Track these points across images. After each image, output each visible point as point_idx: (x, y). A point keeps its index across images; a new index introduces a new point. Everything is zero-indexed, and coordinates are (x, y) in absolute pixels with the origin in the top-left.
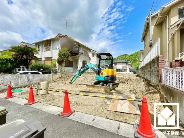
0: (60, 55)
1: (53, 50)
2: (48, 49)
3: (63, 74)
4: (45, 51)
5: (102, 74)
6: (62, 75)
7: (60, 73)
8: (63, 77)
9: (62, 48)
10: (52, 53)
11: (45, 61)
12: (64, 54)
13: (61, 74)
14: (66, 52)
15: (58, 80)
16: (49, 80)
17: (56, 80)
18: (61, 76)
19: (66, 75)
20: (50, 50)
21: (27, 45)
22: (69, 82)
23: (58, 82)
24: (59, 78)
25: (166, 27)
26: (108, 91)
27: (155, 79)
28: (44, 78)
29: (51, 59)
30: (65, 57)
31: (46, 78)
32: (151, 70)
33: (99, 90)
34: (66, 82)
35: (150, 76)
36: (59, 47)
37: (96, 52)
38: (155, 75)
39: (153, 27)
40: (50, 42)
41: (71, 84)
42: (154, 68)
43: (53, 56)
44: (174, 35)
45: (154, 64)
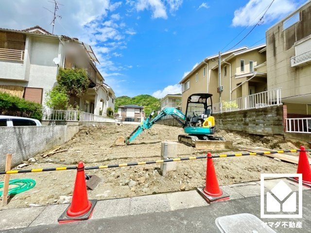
1: (31, 61)
3: (81, 124)
5: (207, 124)
6: (81, 126)
7: (78, 124)
8: (83, 131)
9: (65, 65)
10: (28, 71)
16: (61, 141)
17: (72, 140)
18: (80, 130)
20: (22, 62)
22: (125, 142)
24: (77, 136)
25: (226, 75)
26: (230, 147)
27: (267, 129)
28: (52, 137)
29: (25, 86)
30: (79, 87)
31: (57, 136)
32: (248, 120)
33: (217, 147)
34: (115, 142)
35: (245, 126)
36: (58, 60)
37: (108, 87)
38: (265, 125)
39: (210, 71)
40: (23, 41)
41: (128, 145)
42: (260, 117)
43: (30, 80)
44: (241, 85)
45: (260, 113)
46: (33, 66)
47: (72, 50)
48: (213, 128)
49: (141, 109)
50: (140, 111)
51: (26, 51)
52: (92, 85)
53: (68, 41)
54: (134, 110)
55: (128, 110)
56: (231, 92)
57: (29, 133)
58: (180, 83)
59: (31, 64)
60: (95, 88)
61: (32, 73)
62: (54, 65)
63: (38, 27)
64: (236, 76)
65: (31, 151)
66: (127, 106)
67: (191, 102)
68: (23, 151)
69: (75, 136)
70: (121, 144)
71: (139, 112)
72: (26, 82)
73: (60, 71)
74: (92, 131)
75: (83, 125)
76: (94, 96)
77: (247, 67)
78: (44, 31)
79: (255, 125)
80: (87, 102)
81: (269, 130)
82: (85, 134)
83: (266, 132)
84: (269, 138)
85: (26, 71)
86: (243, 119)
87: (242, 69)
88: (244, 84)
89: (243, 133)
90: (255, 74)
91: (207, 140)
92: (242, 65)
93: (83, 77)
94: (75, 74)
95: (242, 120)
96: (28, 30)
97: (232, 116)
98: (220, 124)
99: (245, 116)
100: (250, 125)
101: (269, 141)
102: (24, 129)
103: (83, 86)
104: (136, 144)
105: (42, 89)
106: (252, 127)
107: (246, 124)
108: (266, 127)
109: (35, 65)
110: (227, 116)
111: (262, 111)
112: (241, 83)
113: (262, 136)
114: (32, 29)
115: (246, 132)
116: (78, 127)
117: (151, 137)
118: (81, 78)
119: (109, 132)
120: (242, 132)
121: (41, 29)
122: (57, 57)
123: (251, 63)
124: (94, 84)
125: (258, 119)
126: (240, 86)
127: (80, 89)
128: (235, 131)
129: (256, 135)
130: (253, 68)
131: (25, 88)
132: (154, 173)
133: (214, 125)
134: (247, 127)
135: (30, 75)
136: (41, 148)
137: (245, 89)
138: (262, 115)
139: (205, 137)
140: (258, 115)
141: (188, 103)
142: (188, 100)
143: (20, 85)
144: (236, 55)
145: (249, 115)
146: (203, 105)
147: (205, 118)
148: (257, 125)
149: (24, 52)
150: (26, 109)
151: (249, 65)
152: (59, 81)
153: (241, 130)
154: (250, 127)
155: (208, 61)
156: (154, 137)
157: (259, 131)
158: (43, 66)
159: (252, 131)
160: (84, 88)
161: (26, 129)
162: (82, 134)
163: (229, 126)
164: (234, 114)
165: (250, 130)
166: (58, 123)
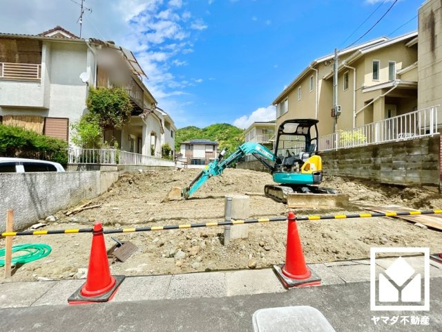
1: (51, 79)
3: (122, 169)
5: (307, 168)
6: (121, 172)
7: (116, 168)
8: (124, 179)
10: (47, 94)
11: (2, 118)
13: (118, 170)
16: (93, 193)
17: (108, 191)
18: (120, 178)
20: (38, 82)
22: (182, 195)
24: (115, 185)
25: (347, 87)
26: (345, 203)
27: (410, 175)
28: (79, 187)
29: (44, 116)
30: (118, 115)
31: (87, 186)
32: (379, 160)
33: (324, 203)
34: (168, 195)
35: (374, 171)
36: (87, 76)
37: (163, 114)
38: (409, 169)
39: (321, 81)
40: (39, 51)
41: (187, 199)
42: (401, 156)
43: (51, 106)
44: (372, 104)
45: (401, 149)
46: (54, 87)
47: (107, 59)
48: (318, 174)
49: (214, 146)
50: (214, 149)
51: (43, 65)
52: (137, 111)
53: (100, 46)
54: (204, 147)
55: (194, 147)
56: (355, 115)
57: (45, 182)
58: (274, 104)
59: (51, 82)
60: (142, 116)
61: (53, 97)
62: (82, 83)
63: (59, 28)
64: (363, 88)
65: (49, 206)
66: (193, 141)
67: (284, 134)
68: (38, 206)
69: (113, 186)
70: (176, 198)
71: (212, 150)
72: (45, 110)
73: (91, 92)
74: (138, 179)
75: (125, 170)
76: (141, 127)
77: (384, 73)
78: (68, 33)
79: (390, 169)
80: (133, 137)
81: (414, 177)
82: (127, 184)
83: (409, 180)
84: (414, 190)
85: (45, 95)
86: (372, 159)
87: (376, 76)
88: (376, 101)
89: (371, 183)
90: (397, 83)
91: (308, 193)
92: (375, 70)
93: (123, 99)
94: (111, 95)
95: (370, 161)
96: (46, 33)
97: (354, 155)
98: (334, 168)
99: (375, 155)
100: (383, 169)
101: (413, 194)
102: (38, 177)
103: (124, 113)
104: (199, 198)
105: (68, 119)
106: (386, 172)
107: (377, 168)
108: (411, 173)
109: (56, 85)
110: (346, 155)
111: (403, 147)
112: (372, 100)
113: (402, 187)
114: (51, 31)
115: (375, 180)
116: (118, 173)
117: (223, 187)
118: (120, 102)
119: (162, 181)
120: (369, 180)
121: (63, 30)
122: (86, 71)
123: (391, 65)
124: (141, 109)
125: (396, 160)
126: (370, 106)
127: (119, 118)
128: (358, 178)
129: (393, 186)
130: (396, 72)
131: (45, 118)
132: (213, 241)
133: (320, 169)
134: (378, 172)
135: (51, 99)
136: (64, 203)
137: (379, 109)
138: (403, 152)
139: (305, 189)
140: (396, 153)
141: (279, 135)
142: (279, 131)
143: (38, 113)
144: (363, 52)
145: (381, 153)
146: (303, 138)
147: (306, 158)
148: (394, 169)
149: (40, 67)
150: (46, 148)
151: (387, 69)
152: (89, 107)
153: (367, 177)
154: (383, 172)
155: (317, 66)
156: (228, 187)
157: (398, 178)
158: (66, 86)
159: (387, 180)
160: (125, 117)
161: (41, 177)
162: (122, 184)
163: (348, 171)
164: (358, 152)
165: (383, 177)
166: (89, 168)
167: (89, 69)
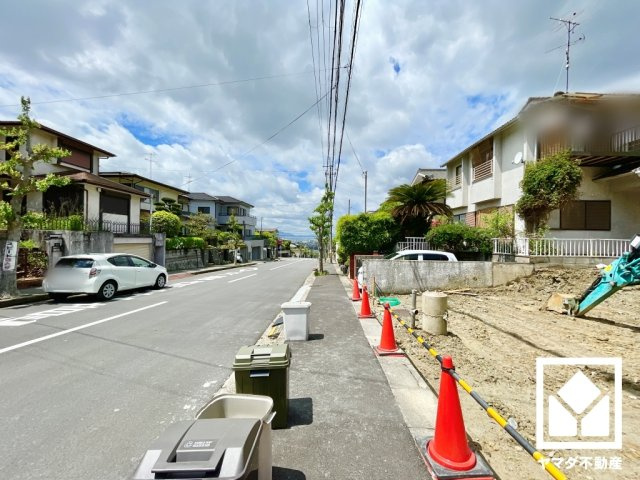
0: (531, 186)
1: (502, 169)
2: (484, 174)
3: (541, 262)
4: (474, 182)
6: (539, 266)
7: (528, 260)
8: (545, 274)
9: (539, 156)
10: (498, 185)
11: (476, 213)
12: (549, 178)
14: (560, 167)
15: (517, 285)
16: (479, 283)
17: (508, 284)
18: (535, 272)
19: (563, 268)
20: (491, 176)
21: (429, 174)
22: (568, 306)
23: (517, 294)
24: (523, 280)
28: (460, 275)
29: (497, 206)
30: (554, 189)
31: (470, 275)
34: (547, 302)
40: (491, 147)
43: (503, 195)
46: (505, 175)
51: (494, 159)
59: (502, 171)
60: (637, 171)
61: (504, 186)
65: (429, 284)
69: (517, 280)
70: (557, 308)
72: (498, 200)
73: (526, 172)
75: (552, 264)
82: (548, 281)
85: (496, 186)
105: (513, 205)
109: (505, 173)
116: (532, 266)
118: (555, 172)
122: (522, 150)
131: (498, 208)
135: (502, 188)
136: (442, 285)
149: (492, 162)
152: (524, 189)
162: (537, 280)
167: (525, 146)
